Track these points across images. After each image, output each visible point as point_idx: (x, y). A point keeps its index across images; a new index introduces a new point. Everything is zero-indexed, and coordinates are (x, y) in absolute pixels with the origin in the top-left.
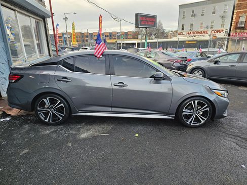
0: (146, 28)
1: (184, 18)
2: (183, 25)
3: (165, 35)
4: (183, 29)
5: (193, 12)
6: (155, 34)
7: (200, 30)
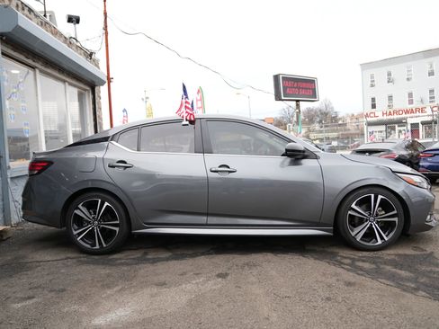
0: (297, 101)
1: (372, 86)
2: (373, 100)
3: (340, 122)
4: (374, 106)
5: (389, 74)
6: (320, 122)
7: (409, 107)
